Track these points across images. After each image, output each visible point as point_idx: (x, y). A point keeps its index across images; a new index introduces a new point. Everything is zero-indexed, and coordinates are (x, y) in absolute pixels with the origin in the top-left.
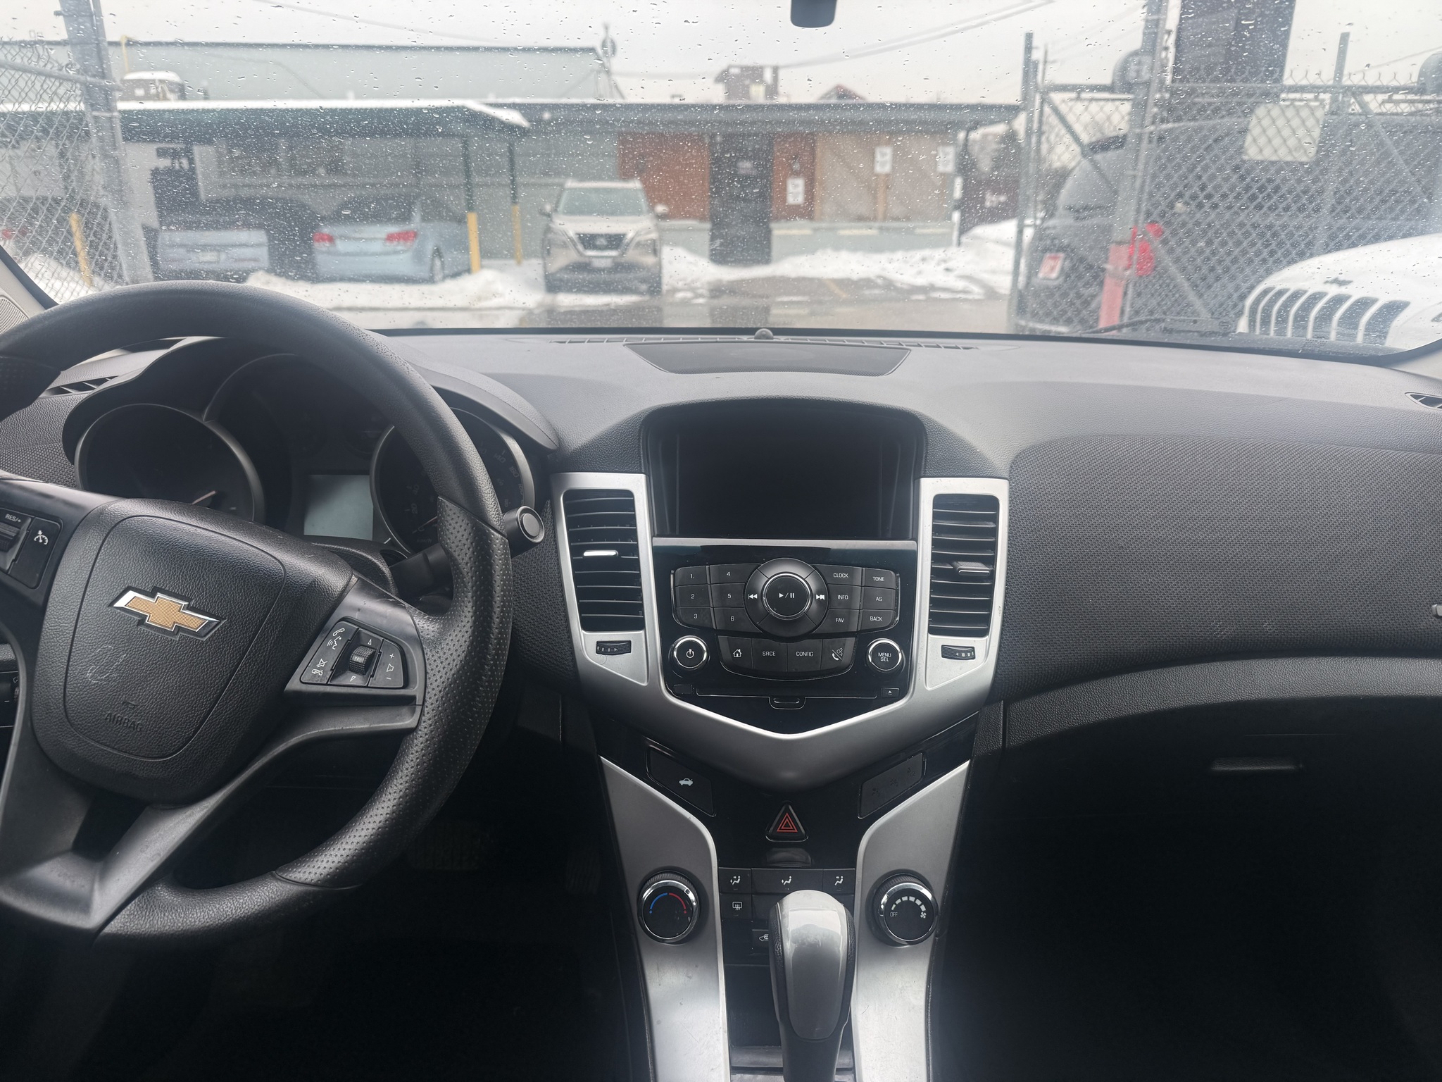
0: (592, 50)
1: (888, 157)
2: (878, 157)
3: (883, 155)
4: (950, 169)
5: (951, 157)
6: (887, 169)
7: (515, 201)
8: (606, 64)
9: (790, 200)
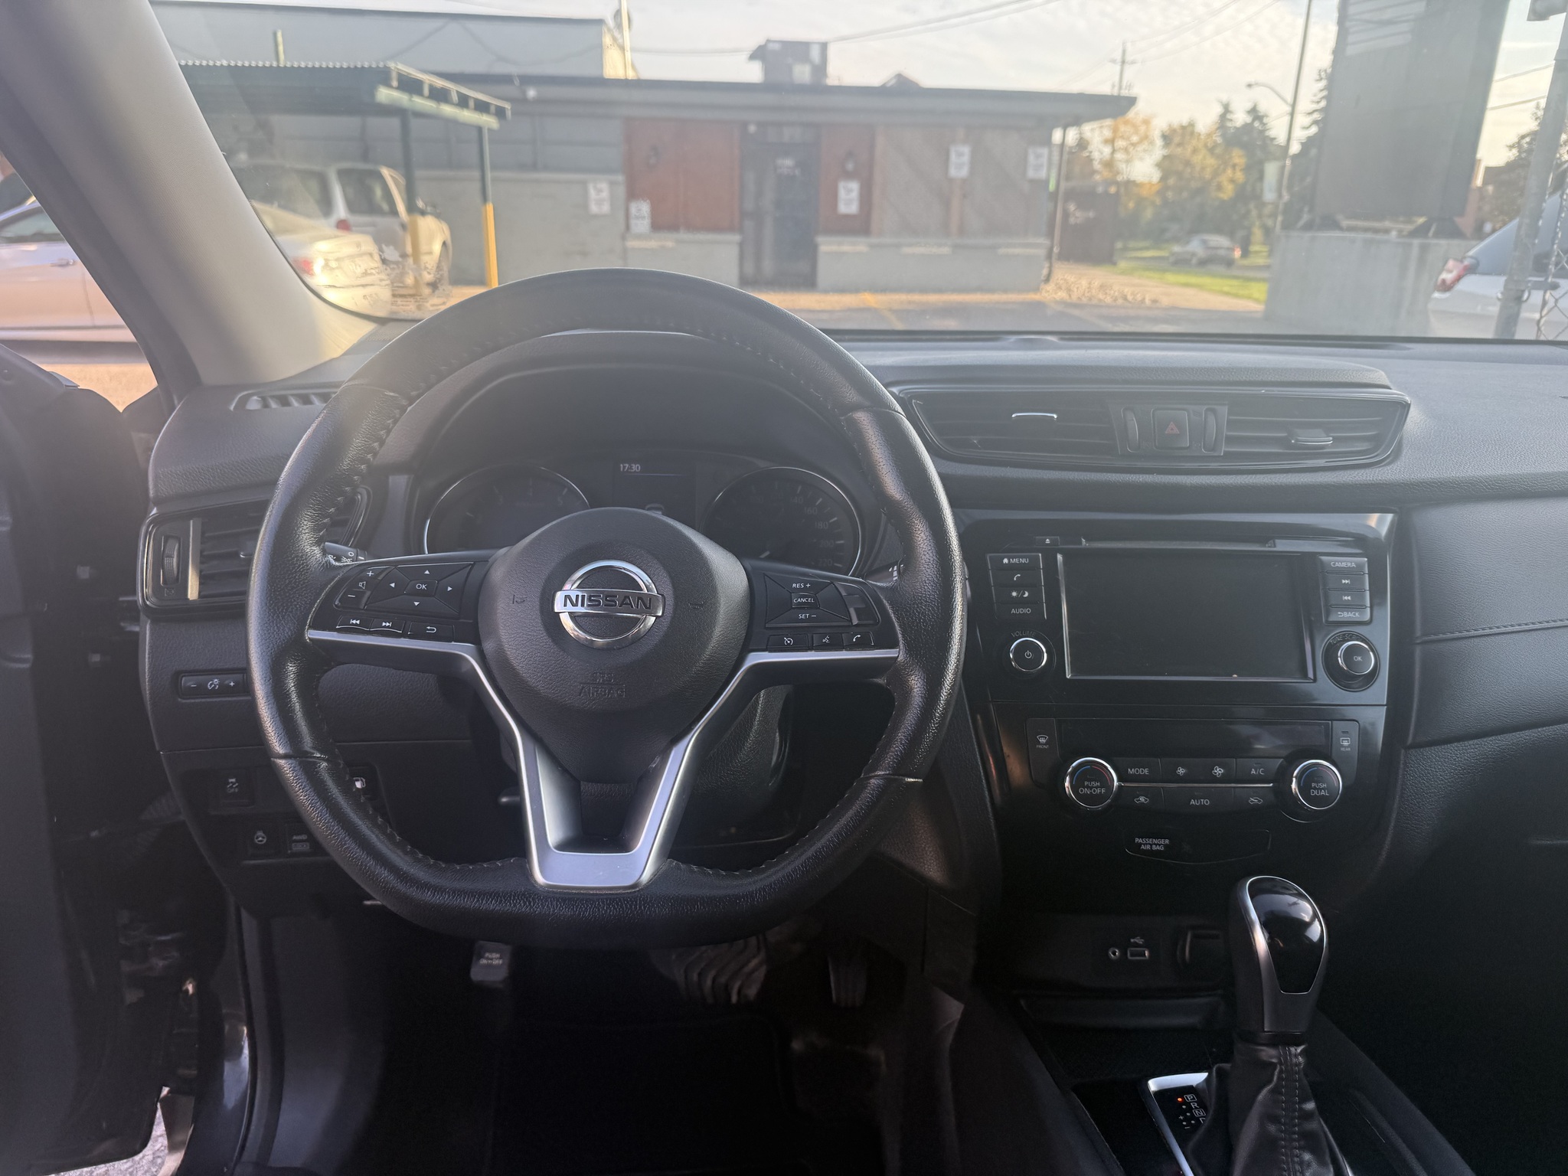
0: (600, 22)
1: (966, 159)
2: (953, 157)
3: (960, 155)
4: (1043, 174)
5: (1045, 160)
6: (964, 172)
7: (485, 199)
8: (620, 41)
9: (842, 209)
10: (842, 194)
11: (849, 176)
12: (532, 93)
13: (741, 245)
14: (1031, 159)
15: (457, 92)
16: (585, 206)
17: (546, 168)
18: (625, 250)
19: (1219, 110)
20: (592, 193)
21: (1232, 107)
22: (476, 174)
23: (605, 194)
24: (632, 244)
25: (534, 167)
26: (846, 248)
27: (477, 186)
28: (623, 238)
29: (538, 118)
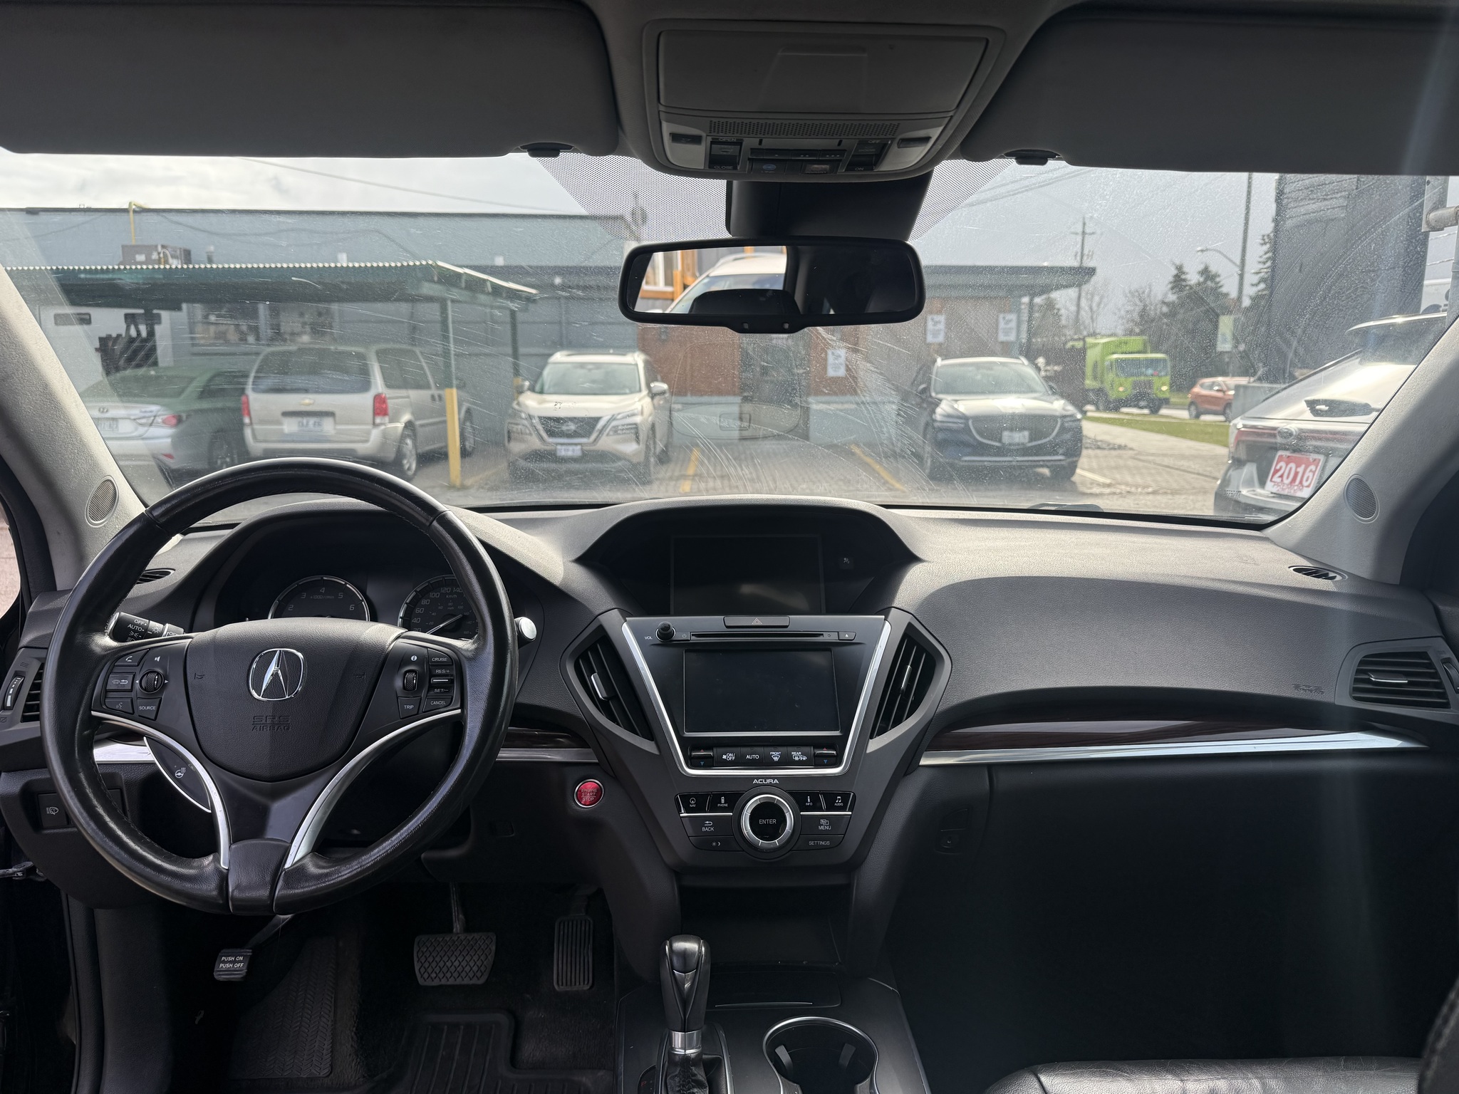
0: (621, 218)
1: (942, 326)
2: (931, 325)
3: (936, 323)
4: (1012, 338)
5: (1013, 324)
6: (941, 339)
9: (831, 373)
10: (831, 360)
11: (836, 344)
12: (558, 280)
13: (741, 406)
14: (1002, 325)
15: (491, 281)
19: (1175, 272)
21: (1185, 269)
22: (509, 350)
25: (560, 343)
26: (833, 406)
27: (510, 360)
29: (563, 301)
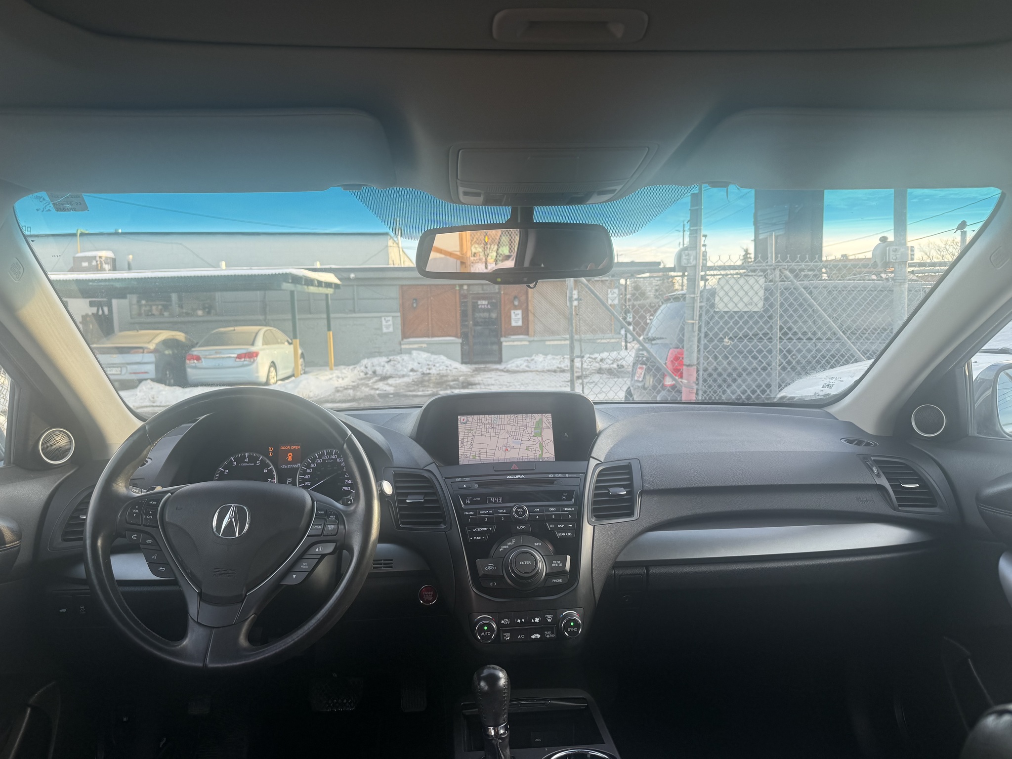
4: (616, 301)
5: (616, 295)
7: (329, 329)
8: (397, 242)
9: (514, 324)
10: (513, 316)
11: (516, 308)
12: (352, 276)
13: (462, 344)
14: (610, 295)
16: (381, 329)
17: (360, 312)
18: (401, 350)
20: (384, 323)
22: (325, 316)
23: (390, 323)
24: (403, 347)
25: (354, 311)
26: (516, 343)
27: (325, 322)
28: (400, 344)
29: (355, 287)
